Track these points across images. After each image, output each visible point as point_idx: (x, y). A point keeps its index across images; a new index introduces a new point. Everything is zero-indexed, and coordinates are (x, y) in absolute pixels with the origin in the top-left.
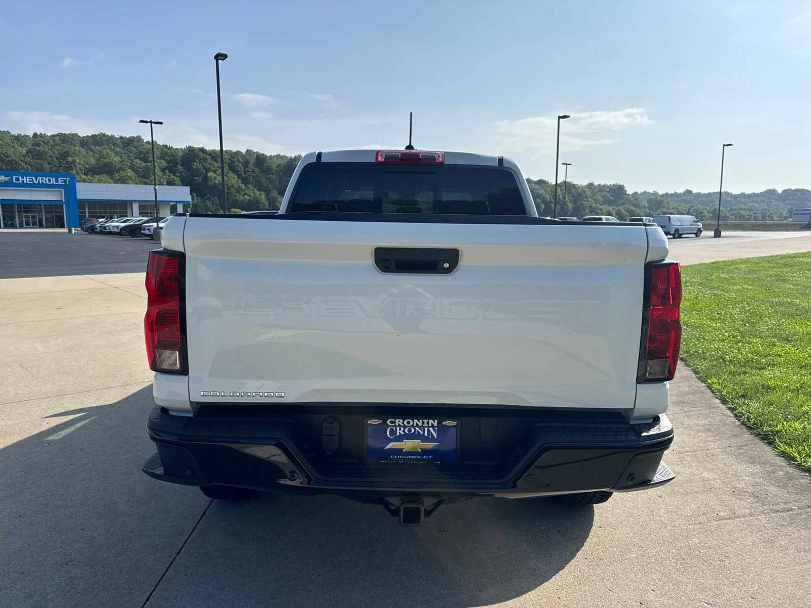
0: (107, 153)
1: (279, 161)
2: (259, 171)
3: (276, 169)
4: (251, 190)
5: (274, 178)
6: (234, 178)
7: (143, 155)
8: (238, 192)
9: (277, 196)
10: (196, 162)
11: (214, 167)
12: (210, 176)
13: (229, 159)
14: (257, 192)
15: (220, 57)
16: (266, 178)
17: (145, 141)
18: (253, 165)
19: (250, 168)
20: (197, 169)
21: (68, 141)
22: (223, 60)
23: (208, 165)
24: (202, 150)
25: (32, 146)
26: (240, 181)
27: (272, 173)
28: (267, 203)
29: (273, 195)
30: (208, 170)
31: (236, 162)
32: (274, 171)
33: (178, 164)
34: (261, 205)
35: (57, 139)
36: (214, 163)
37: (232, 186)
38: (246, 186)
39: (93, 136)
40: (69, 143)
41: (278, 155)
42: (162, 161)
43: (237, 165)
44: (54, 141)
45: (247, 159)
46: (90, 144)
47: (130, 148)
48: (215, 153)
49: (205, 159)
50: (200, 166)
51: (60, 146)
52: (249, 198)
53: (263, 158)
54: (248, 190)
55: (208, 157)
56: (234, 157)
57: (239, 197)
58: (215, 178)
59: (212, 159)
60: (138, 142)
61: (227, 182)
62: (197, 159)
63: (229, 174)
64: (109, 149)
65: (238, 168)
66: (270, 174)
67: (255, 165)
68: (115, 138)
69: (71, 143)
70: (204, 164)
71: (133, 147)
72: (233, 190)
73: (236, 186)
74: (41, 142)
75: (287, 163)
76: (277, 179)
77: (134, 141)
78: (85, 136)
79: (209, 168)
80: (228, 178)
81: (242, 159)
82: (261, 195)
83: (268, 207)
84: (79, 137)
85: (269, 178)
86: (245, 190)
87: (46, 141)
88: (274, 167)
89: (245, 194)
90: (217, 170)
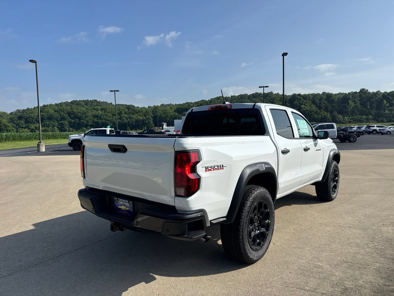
0: (257, 101)
1: (341, 96)
2: (327, 102)
3: (337, 100)
4: (323, 112)
5: (336, 105)
6: (314, 107)
7: (272, 100)
8: (315, 113)
9: (337, 114)
10: (295, 101)
11: (304, 103)
12: (302, 107)
13: (312, 98)
14: (326, 113)
15: (285, 54)
16: (331, 106)
17: (274, 94)
18: (325, 100)
19: (323, 101)
20: (296, 104)
21: (243, 97)
22: (286, 55)
23: (301, 102)
24: (299, 95)
25: (230, 101)
26: (317, 108)
27: (335, 103)
28: (330, 118)
29: (334, 114)
30: (301, 104)
31: (316, 99)
32: (336, 102)
33: (287, 103)
34: (327, 120)
35: (239, 97)
36: (304, 100)
37: (313, 111)
38: (320, 110)
39: (253, 94)
40: (243, 98)
41: (340, 93)
42: (280, 102)
43: (316, 100)
44: (238, 98)
45: (321, 97)
46: (251, 98)
47: (267, 98)
48: (305, 96)
49: (300, 99)
50: (298, 103)
51: (240, 100)
52: (321, 116)
53: (330, 96)
54: (321, 112)
55: (302, 98)
56: (315, 97)
57: (316, 116)
58: (304, 108)
59: (303, 98)
60: (271, 94)
61: (311, 109)
62: (296, 99)
63: (312, 105)
64: (259, 99)
65: (317, 102)
66: (334, 103)
67: (326, 99)
68: (262, 94)
69: (244, 98)
70: (300, 101)
71: (268, 97)
72: (313, 113)
73: (315, 111)
74: (233, 99)
75: (343, 97)
76: (337, 105)
77: (269, 94)
78: (250, 94)
79: (302, 103)
80: (311, 107)
81: (319, 97)
82: (327, 115)
83: (331, 121)
84: (248, 95)
85: (333, 106)
86: (319, 112)
87: (235, 98)
88: (336, 99)
89: (319, 115)
90: (306, 104)
